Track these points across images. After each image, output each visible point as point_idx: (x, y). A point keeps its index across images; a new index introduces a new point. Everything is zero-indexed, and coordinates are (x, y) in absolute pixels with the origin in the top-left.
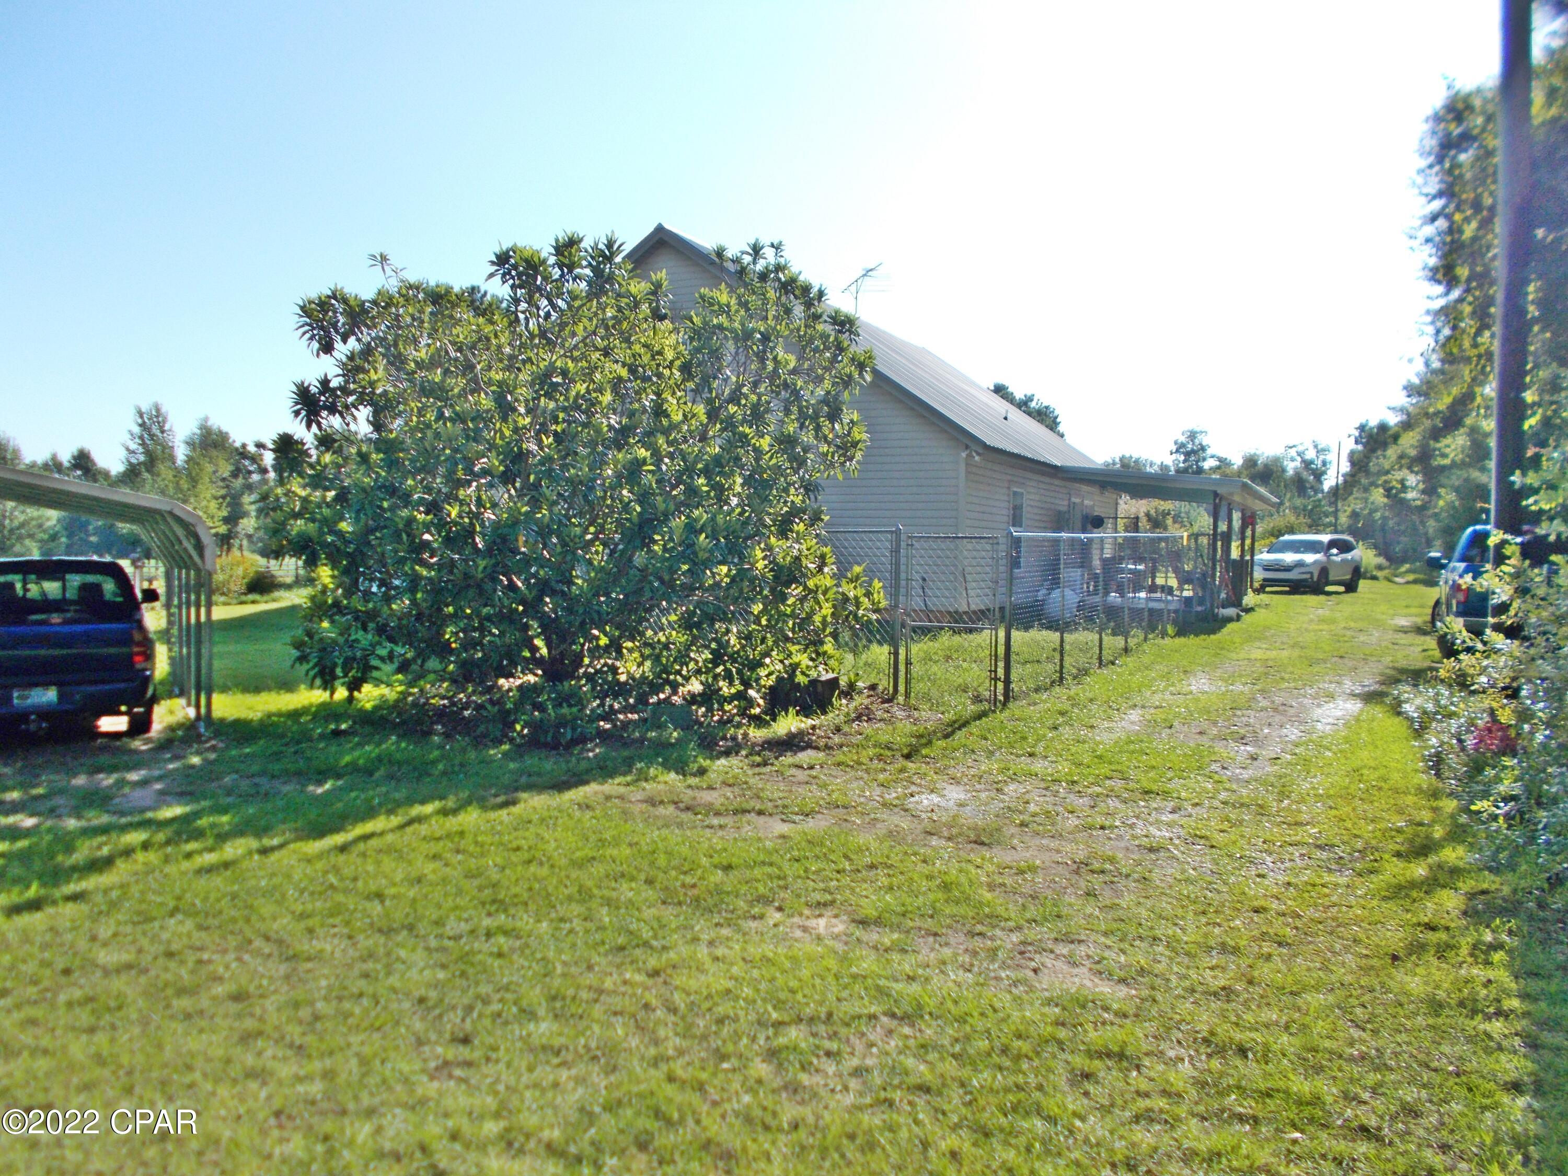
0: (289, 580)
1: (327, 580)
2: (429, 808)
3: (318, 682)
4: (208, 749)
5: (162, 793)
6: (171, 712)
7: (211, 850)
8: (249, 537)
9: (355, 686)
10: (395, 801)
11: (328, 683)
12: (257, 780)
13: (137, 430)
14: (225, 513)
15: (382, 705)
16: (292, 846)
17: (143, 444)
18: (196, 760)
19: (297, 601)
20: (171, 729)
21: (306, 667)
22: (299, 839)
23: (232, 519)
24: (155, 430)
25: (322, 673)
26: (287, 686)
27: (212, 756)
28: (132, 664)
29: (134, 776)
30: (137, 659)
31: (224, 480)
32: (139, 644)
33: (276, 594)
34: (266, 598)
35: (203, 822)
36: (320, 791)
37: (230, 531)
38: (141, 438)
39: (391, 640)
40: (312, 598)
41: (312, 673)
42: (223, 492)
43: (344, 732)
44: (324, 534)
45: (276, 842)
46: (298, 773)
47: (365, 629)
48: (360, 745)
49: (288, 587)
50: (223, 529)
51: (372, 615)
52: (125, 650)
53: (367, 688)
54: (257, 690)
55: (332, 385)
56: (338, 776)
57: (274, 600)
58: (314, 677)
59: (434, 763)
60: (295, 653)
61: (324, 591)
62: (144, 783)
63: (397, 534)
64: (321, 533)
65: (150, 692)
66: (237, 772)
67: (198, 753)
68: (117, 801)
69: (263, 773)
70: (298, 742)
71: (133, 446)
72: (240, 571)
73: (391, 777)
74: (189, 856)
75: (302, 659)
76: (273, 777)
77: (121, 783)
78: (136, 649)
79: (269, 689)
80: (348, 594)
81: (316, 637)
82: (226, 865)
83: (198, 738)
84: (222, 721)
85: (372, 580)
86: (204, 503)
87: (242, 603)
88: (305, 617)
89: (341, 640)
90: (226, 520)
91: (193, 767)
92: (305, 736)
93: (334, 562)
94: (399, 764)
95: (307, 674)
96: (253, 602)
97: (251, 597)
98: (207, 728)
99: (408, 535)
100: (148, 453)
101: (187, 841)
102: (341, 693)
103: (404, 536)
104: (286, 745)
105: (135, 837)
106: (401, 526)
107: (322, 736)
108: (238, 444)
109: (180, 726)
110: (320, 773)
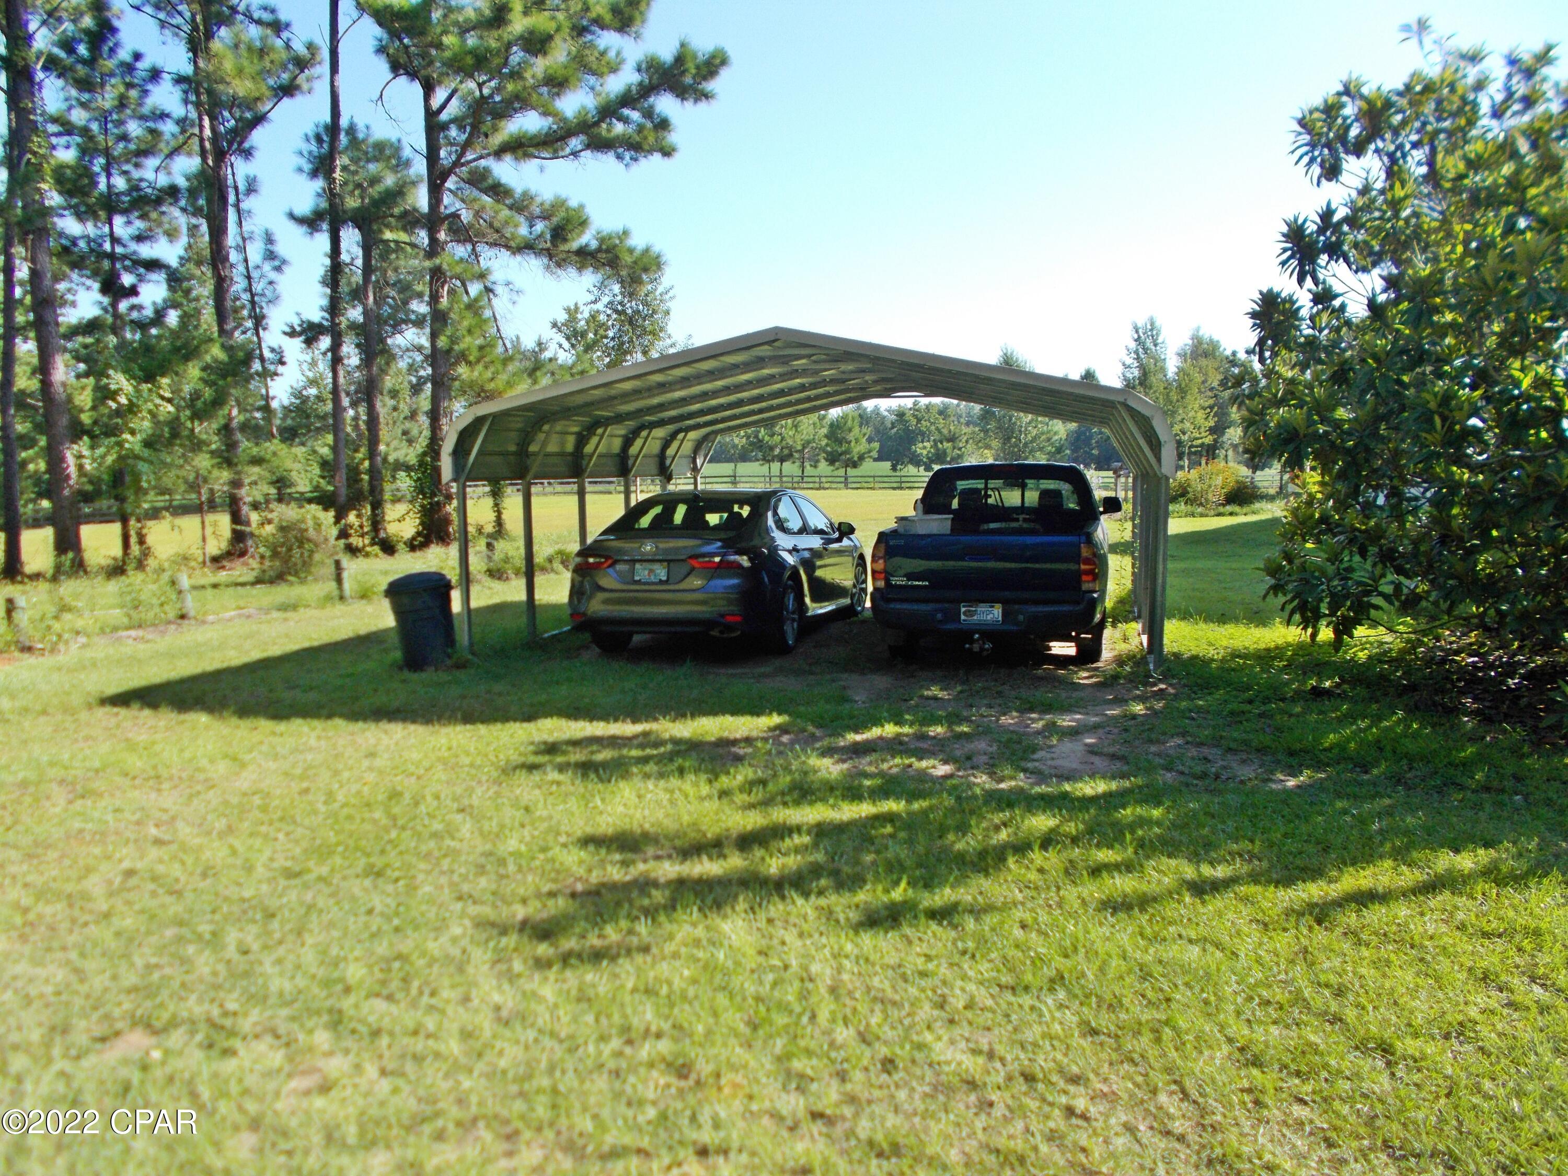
0: (1272, 491)
1: (1315, 489)
2: (1466, 862)
3: (1297, 617)
4: (1155, 694)
5: (1092, 751)
6: (1125, 639)
7: (1127, 867)
8: (1235, 447)
9: (1343, 628)
10: (1407, 832)
11: (1310, 619)
12: (1205, 751)
13: (1133, 345)
14: (1212, 424)
15: (1381, 657)
16: (1243, 889)
17: (1138, 358)
18: (1138, 708)
19: (1279, 513)
20: (1120, 661)
21: (1281, 599)
22: (1255, 878)
23: (1218, 430)
24: (1149, 344)
25: (1302, 608)
26: (1259, 618)
27: (1159, 705)
28: (1079, 583)
29: (1066, 721)
30: (1084, 578)
31: (1212, 389)
32: (1087, 561)
33: (1257, 505)
34: (1245, 510)
35: (1127, 813)
36: (1291, 783)
37: (1215, 441)
38: (1136, 352)
39: (1400, 571)
40: (1295, 512)
41: (1289, 607)
42: (1211, 402)
43: (1327, 693)
44: (1314, 423)
45: (1221, 872)
46: (1261, 750)
47: (1363, 553)
48: (1351, 717)
49: (1271, 498)
50: (1209, 440)
51: (1375, 536)
52: (1073, 567)
53: (1360, 632)
54: (1223, 619)
55: (1336, 218)
56: (1318, 765)
57: (1254, 513)
58: (1292, 613)
59: (1467, 766)
60: (1271, 581)
61: (1310, 502)
62: (1074, 733)
63: (1426, 419)
64: (1311, 423)
65: (1098, 616)
66: (1183, 734)
67: (1142, 699)
68: (1040, 754)
69: (1216, 742)
70: (1266, 700)
71: (1129, 361)
72: (1219, 481)
73: (1397, 780)
74: (1096, 871)
75: (1276, 589)
76: (1230, 750)
77: (1051, 728)
78: (1083, 567)
79: (1235, 620)
80: (1342, 506)
81: (1297, 562)
82: (1144, 902)
83: (1146, 679)
84: (1177, 656)
85: (1377, 488)
86: (1192, 414)
87: (1219, 515)
88: (1283, 535)
89: (1331, 569)
90: (1212, 430)
91: (1134, 717)
92: (1275, 693)
93: (1324, 462)
94: (1411, 759)
95: (1283, 609)
96: (1231, 514)
97: (1229, 508)
98: (1157, 667)
99: (1444, 419)
100: (1142, 367)
101: (1099, 846)
102: (1326, 634)
103: (1438, 421)
104: (1250, 702)
105: (1042, 822)
106: (1433, 405)
107: (1299, 695)
108: (1228, 353)
109: (1131, 657)
110: (1291, 754)
